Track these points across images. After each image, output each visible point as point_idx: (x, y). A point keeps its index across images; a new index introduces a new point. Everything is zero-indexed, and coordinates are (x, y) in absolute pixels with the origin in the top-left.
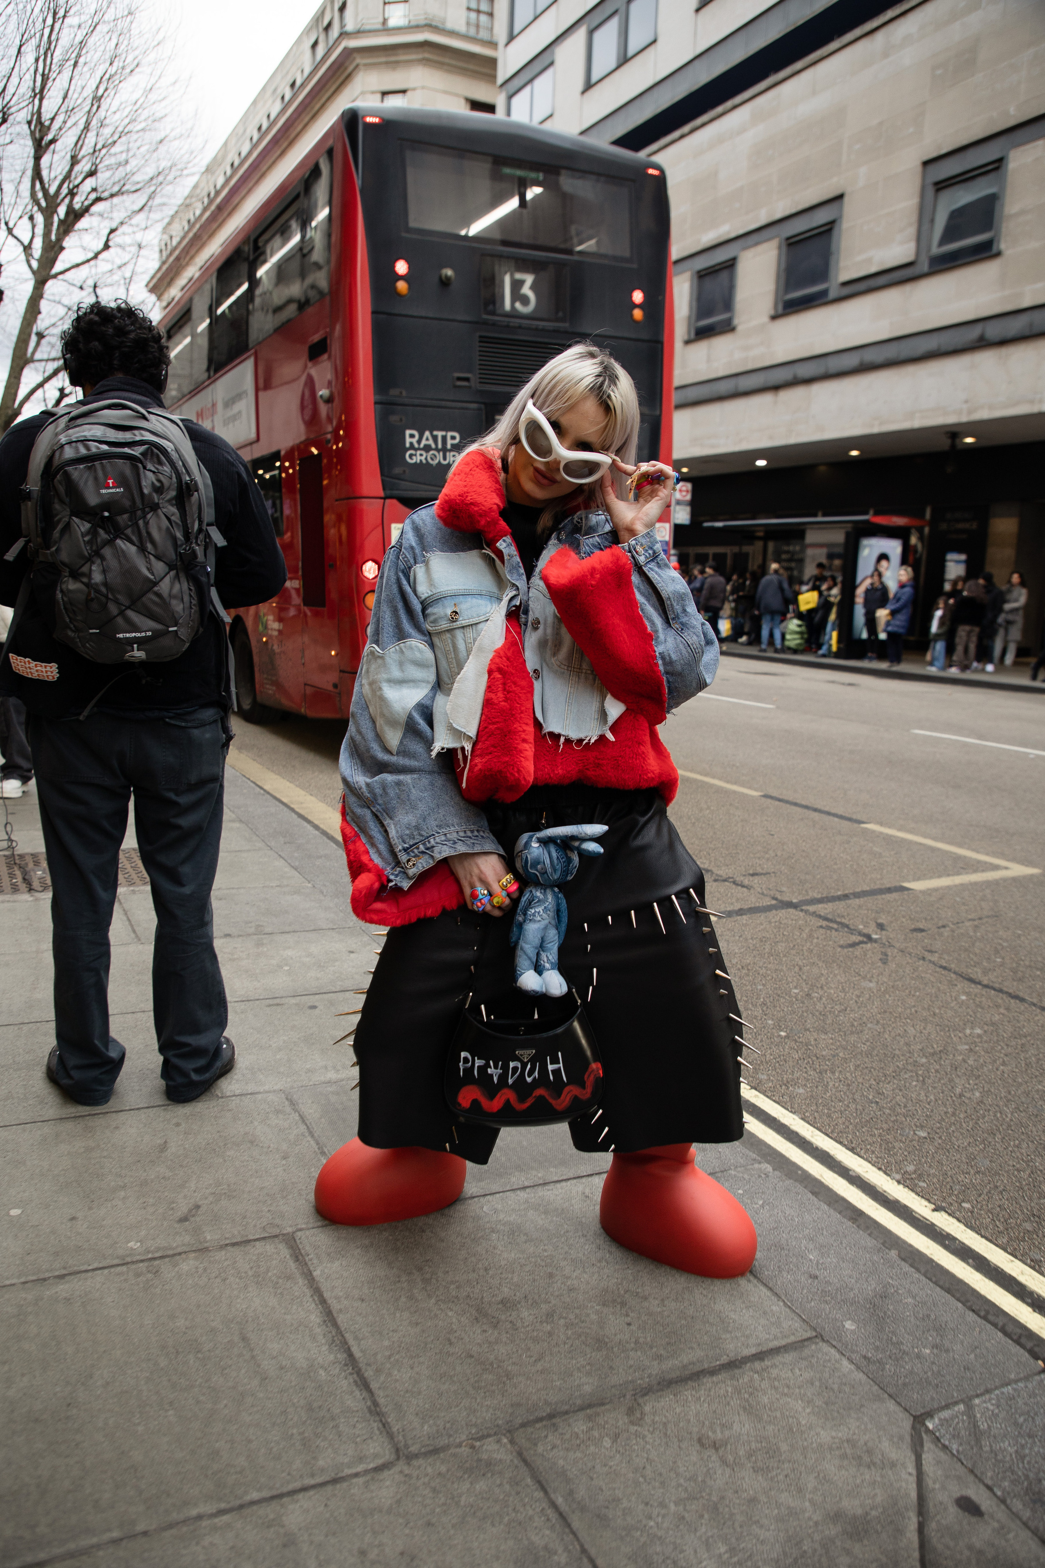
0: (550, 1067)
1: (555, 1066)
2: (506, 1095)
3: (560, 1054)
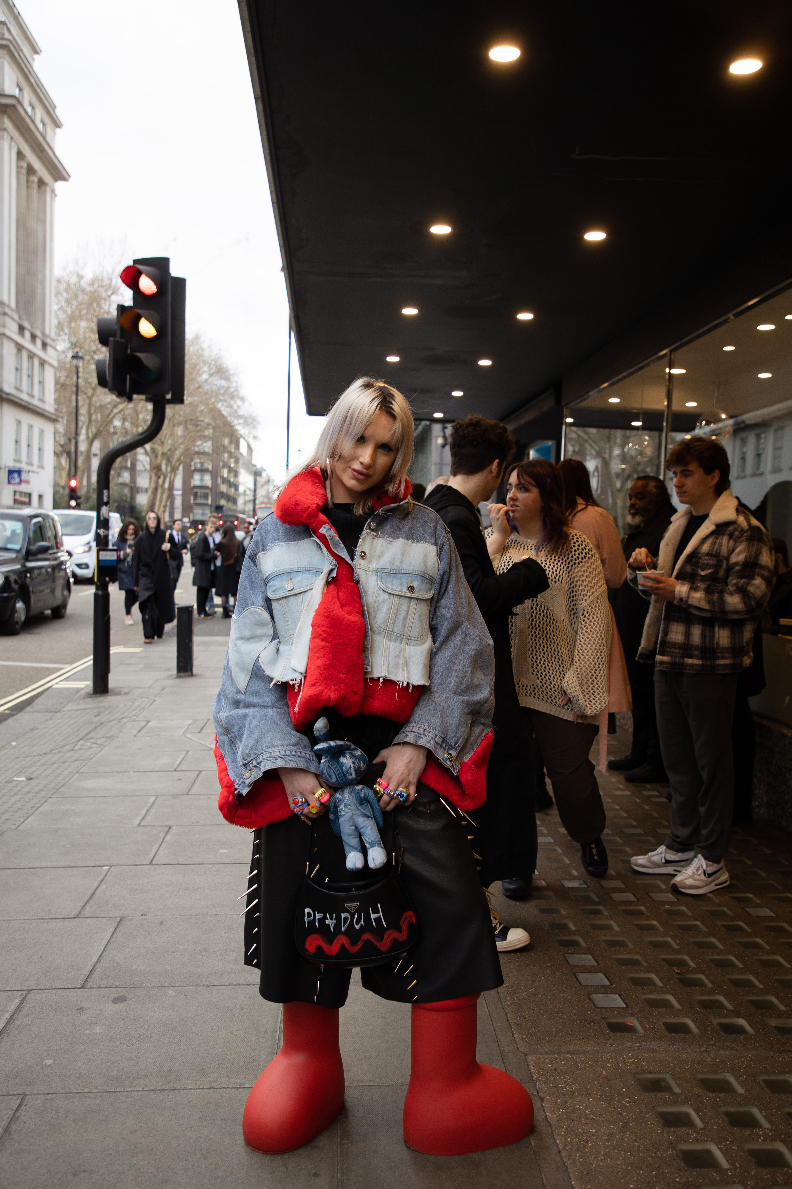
0: (373, 916)
1: (376, 915)
2: (341, 940)
3: (379, 905)
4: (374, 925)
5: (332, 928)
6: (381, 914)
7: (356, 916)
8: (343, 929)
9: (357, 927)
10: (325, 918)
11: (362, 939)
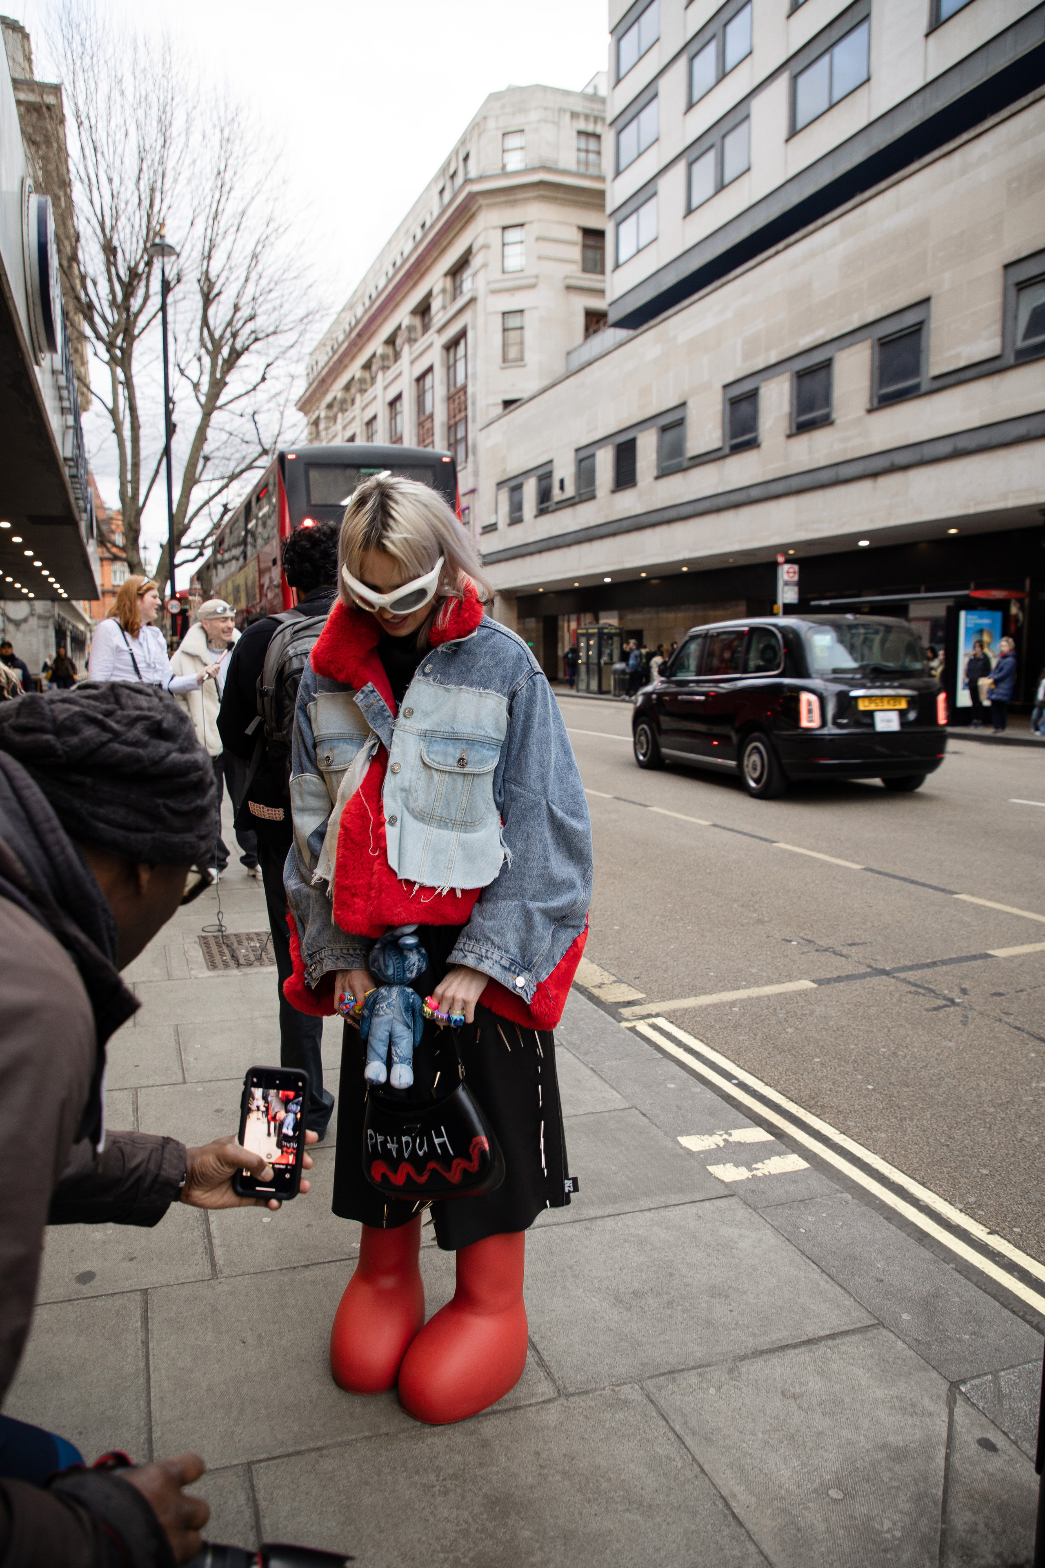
0: (437, 1141)
1: (440, 1140)
2: (406, 1169)
3: (442, 1128)
4: (439, 1151)
5: (394, 1153)
6: (446, 1138)
7: (418, 1141)
8: (406, 1155)
9: (421, 1153)
10: (386, 1141)
11: (428, 1168)
